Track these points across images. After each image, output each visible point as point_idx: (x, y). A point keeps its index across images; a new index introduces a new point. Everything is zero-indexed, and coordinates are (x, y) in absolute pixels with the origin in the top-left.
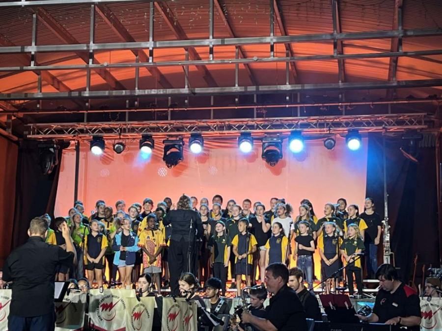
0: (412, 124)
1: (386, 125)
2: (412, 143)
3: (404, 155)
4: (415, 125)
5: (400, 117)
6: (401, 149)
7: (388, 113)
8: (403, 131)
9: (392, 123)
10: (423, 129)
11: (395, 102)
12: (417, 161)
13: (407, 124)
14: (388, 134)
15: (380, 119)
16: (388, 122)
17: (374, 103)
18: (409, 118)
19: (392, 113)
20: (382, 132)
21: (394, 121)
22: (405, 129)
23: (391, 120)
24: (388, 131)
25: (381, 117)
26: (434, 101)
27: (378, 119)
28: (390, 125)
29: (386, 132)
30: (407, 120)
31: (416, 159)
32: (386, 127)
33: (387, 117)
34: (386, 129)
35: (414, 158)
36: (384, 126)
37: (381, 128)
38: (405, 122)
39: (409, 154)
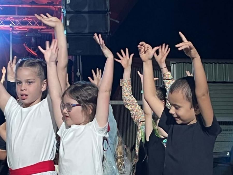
0: (33, 25)
1: (13, 24)
2: (33, 40)
3: (27, 49)
4: (36, 25)
5: (25, 18)
6: (24, 44)
7: (15, 15)
8: (26, 30)
9: (18, 23)
10: (42, 29)
11: (20, 6)
12: (37, 55)
13: (30, 25)
14: (14, 32)
15: (8, 19)
16: (15, 22)
17: (3, 6)
18: (31, 20)
19: (18, 15)
20: (9, 30)
21: (19, 22)
22: (28, 28)
23: (17, 21)
24: (14, 29)
25: (9, 18)
26: (51, 7)
27: (6, 19)
28: (16, 25)
29: (13, 30)
30: (30, 21)
31: (36, 53)
32: (13, 26)
33: (14, 18)
34: (13, 28)
35: (35, 53)
36: (11, 25)
37: (9, 26)
38: (29, 22)
39: (30, 49)
